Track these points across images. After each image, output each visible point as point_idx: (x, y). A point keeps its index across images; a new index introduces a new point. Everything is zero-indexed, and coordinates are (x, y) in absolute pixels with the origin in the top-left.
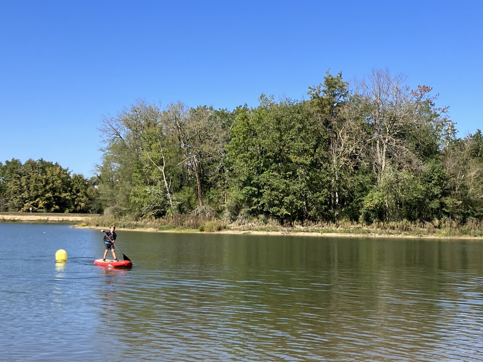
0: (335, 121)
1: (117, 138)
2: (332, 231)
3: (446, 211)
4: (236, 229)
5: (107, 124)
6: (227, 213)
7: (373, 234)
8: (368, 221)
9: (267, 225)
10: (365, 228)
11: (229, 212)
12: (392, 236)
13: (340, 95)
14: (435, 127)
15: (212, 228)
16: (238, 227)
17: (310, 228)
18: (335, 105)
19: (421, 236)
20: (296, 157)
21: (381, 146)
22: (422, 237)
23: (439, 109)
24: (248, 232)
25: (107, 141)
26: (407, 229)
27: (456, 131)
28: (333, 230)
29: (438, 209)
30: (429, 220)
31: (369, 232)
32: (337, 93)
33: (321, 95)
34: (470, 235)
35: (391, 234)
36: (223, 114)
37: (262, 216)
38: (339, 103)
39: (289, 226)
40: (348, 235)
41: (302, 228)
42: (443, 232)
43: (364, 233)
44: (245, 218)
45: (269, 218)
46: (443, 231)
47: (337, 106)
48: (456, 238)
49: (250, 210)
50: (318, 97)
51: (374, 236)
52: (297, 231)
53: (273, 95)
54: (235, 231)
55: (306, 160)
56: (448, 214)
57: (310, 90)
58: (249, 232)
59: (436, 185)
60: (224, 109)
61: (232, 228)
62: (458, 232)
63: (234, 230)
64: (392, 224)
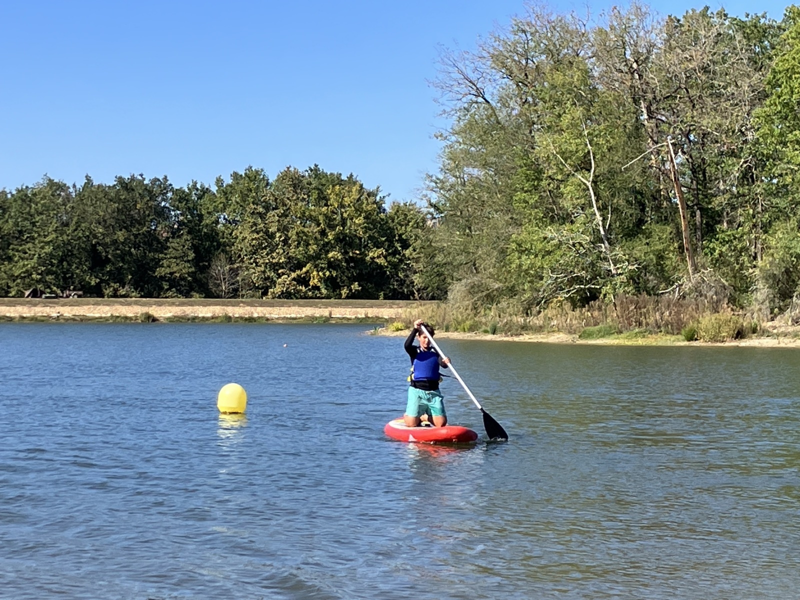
1: (477, 102)
4: (785, 335)
5: (451, 69)
6: (762, 292)
11: (766, 290)
16: (791, 329)
25: (453, 112)
36: (756, 27)
60: (760, 15)
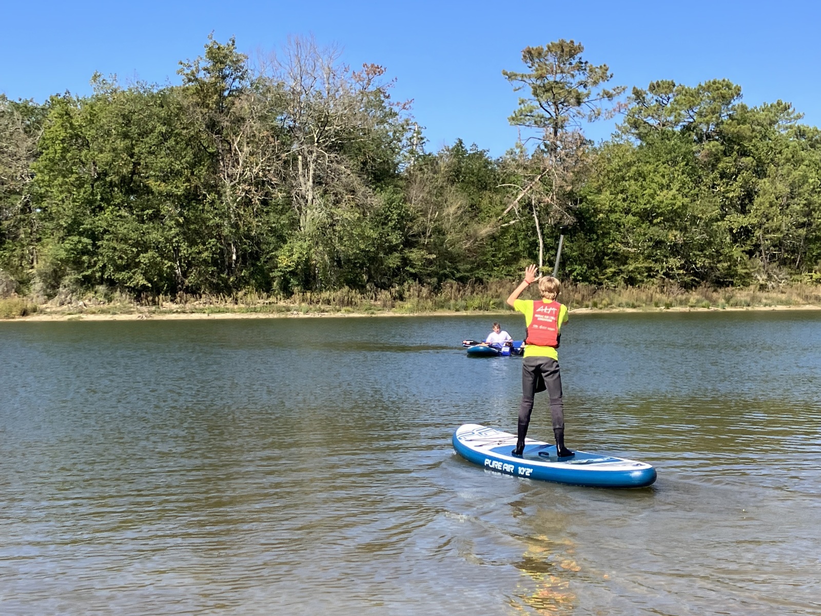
0: (227, 121)
2: (227, 311)
3: (412, 270)
4: (56, 313)
6: (38, 285)
7: (295, 312)
8: (287, 292)
9: (111, 304)
10: (282, 303)
11: (41, 283)
12: (326, 315)
13: (233, 77)
14: (391, 134)
15: (11, 312)
16: (59, 309)
17: (188, 306)
18: (226, 93)
19: (373, 313)
20: (158, 183)
21: (306, 165)
22: (373, 316)
23: (398, 104)
24: (77, 316)
26: (350, 303)
27: (425, 140)
28: (227, 309)
29: (398, 268)
30: (385, 287)
31: (288, 310)
32: (228, 72)
33: (201, 75)
34: (449, 309)
35: (323, 311)
36: (26, 107)
37: (102, 288)
38: (233, 91)
39: (151, 303)
40: (253, 316)
41: (174, 306)
42: (406, 306)
43: (280, 311)
44: (73, 292)
45: (116, 291)
46: (408, 305)
47: (229, 95)
48: (427, 315)
49: (80, 277)
50: (196, 80)
51: (296, 316)
52: (165, 312)
53: (116, 75)
54: (54, 315)
55: (177, 187)
56: (414, 276)
57: (182, 66)
58: (80, 317)
59: (394, 228)
60: (28, 99)
61: (48, 310)
62: (430, 303)
63: (51, 313)
64: (325, 295)
